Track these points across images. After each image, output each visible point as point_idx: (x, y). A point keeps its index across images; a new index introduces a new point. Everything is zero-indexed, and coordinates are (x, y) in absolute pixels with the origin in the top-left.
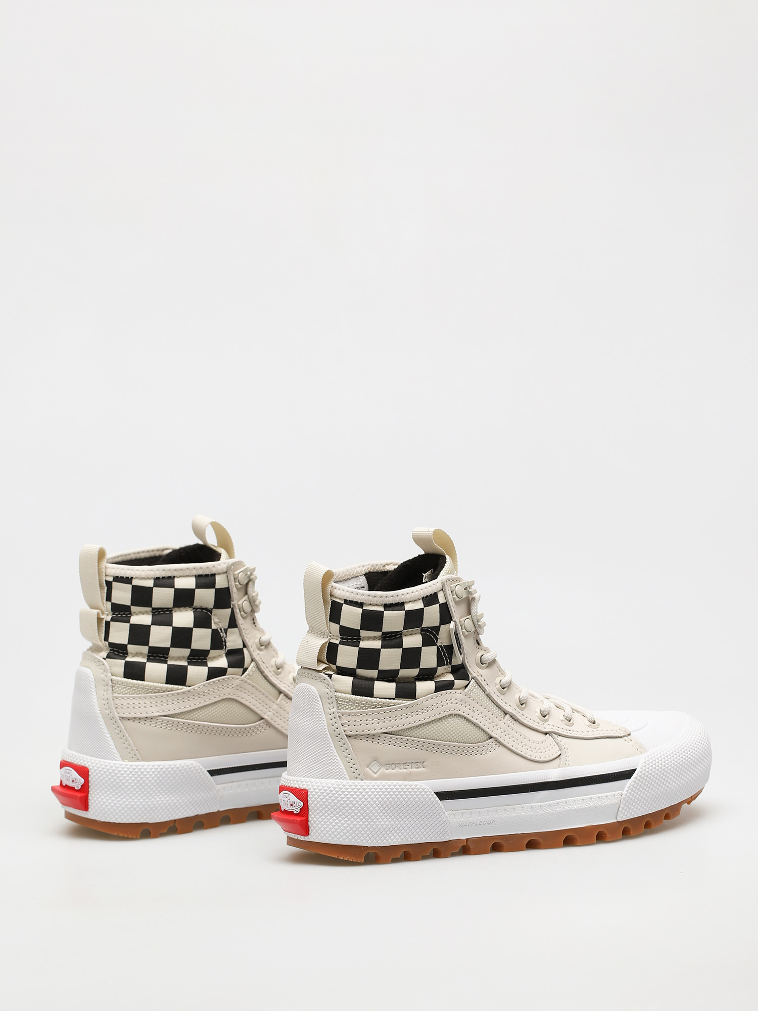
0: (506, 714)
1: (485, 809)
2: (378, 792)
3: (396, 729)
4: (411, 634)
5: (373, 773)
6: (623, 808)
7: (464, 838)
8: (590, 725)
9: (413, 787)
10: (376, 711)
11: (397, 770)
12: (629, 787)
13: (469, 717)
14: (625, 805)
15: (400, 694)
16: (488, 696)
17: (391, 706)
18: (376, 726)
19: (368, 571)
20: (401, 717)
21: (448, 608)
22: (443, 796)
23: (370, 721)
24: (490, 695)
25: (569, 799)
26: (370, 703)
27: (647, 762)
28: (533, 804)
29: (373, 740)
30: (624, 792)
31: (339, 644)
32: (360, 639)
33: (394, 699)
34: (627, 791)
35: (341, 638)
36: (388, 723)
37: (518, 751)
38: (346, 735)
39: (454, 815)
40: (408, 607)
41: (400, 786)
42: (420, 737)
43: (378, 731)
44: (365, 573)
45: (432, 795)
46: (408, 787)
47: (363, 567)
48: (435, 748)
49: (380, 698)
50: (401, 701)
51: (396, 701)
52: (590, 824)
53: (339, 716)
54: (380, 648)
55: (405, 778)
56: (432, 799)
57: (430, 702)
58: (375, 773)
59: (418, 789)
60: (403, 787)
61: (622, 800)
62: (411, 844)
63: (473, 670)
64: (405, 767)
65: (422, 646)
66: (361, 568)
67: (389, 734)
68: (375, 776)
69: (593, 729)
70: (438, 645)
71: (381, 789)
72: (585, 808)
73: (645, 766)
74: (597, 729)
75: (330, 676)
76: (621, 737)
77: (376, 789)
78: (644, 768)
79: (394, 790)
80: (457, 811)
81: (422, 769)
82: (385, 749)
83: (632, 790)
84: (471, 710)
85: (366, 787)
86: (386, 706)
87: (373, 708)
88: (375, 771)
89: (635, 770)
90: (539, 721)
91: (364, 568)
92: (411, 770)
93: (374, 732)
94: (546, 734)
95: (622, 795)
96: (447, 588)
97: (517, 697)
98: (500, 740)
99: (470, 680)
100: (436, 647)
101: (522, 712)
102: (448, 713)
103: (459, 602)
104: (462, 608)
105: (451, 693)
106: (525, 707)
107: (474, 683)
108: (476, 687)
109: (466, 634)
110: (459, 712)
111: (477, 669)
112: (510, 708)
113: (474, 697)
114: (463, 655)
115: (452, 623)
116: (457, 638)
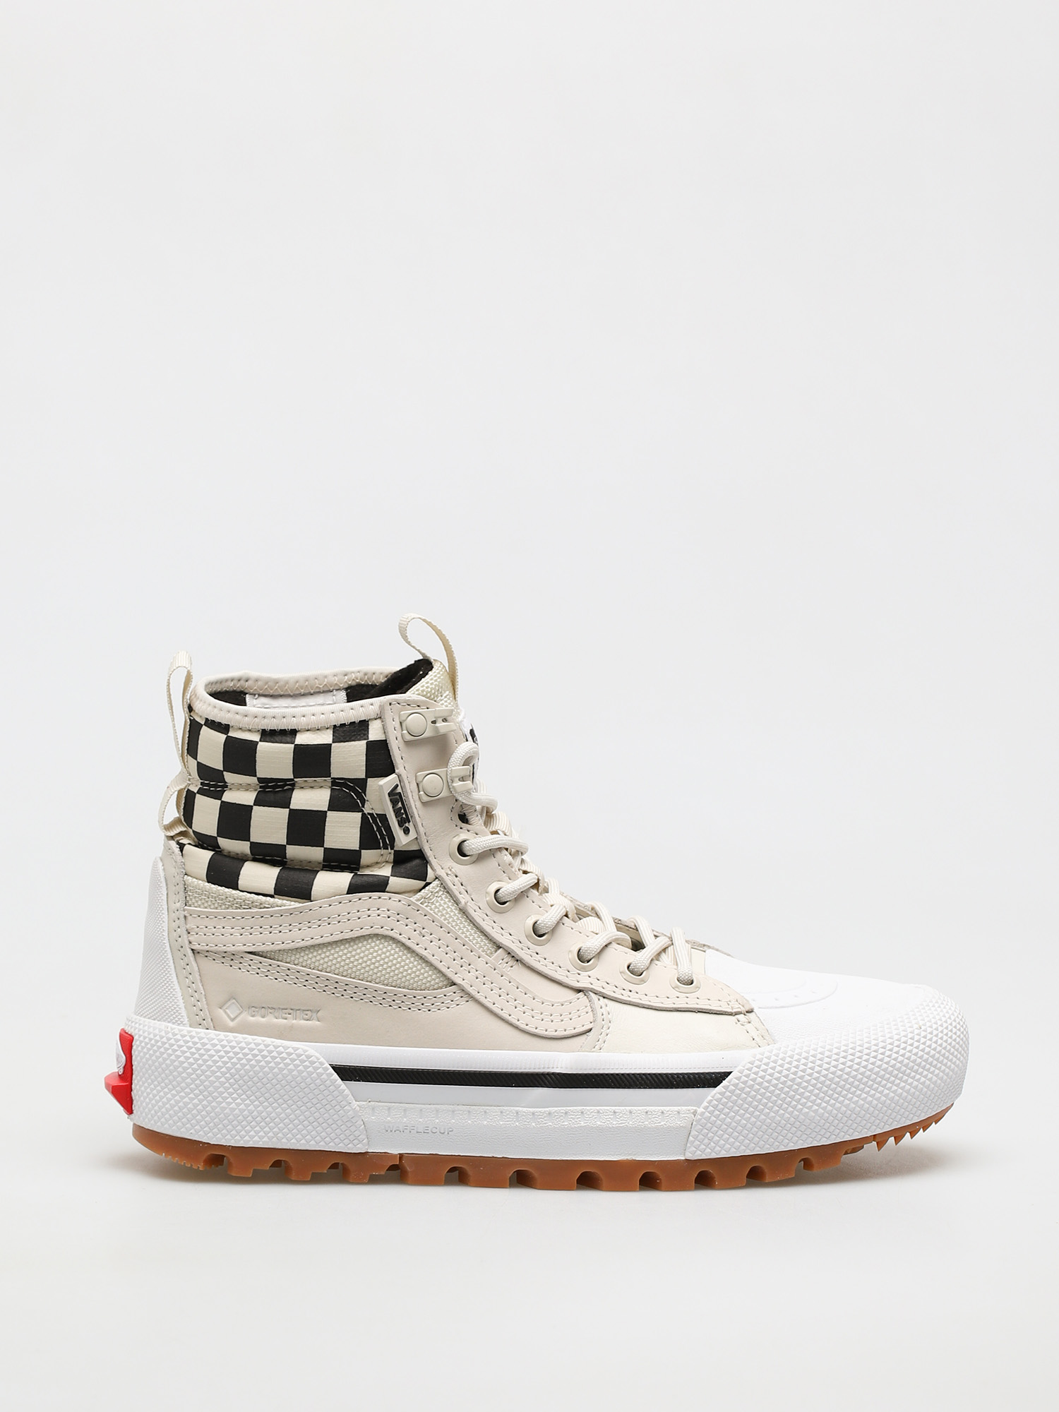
0: (499, 947)
1: (432, 1106)
2: (227, 1052)
3: (268, 948)
4: (312, 787)
5: (229, 1020)
6: (696, 1138)
7: (395, 1151)
8: (677, 987)
9: (290, 1050)
10: (238, 914)
11: (271, 1019)
12: (710, 1102)
13: (408, 943)
14: (699, 1132)
15: (281, 890)
16: (463, 912)
17: (265, 907)
18: (238, 941)
19: (354, 683)
20: (280, 929)
21: (389, 750)
22: (347, 1073)
23: (228, 930)
24: (466, 911)
25: (588, 1108)
26: (231, 899)
27: (757, 1063)
28: (521, 1109)
29: (232, 963)
30: (700, 1110)
31: (198, 792)
32: (227, 787)
33: (272, 896)
34: (706, 1108)
35: (202, 784)
36: (256, 937)
37: (504, 1014)
38: (192, 950)
39: (373, 1109)
40: (301, 739)
41: (267, 1046)
42: (312, 966)
43: (238, 949)
44: (346, 686)
45: (326, 1069)
46: (281, 1049)
47: (346, 675)
48: (338, 988)
49: (248, 892)
50: (285, 901)
51: (276, 900)
52: (629, 1158)
53: (185, 917)
54: (252, 804)
55: (282, 1034)
56: (324, 1076)
57: (337, 908)
58: (233, 1020)
59: (299, 1055)
60: (271, 1048)
61: (694, 1123)
62: (290, 1149)
63: (441, 864)
64: (284, 1015)
65: (328, 810)
66: (341, 677)
67: (258, 955)
68: (231, 1024)
69: (679, 994)
70: (366, 812)
71: (233, 1047)
72: (617, 1128)
73: (750, 1069)
74: (687, 995)
75: (182, 847)
76: (731, 1014)
77: (224, 1046)
78: (746, 1072)
79: (256, 1052)
80: (380, 1104)
81: (314, 1023)
82: (250, 978)
83: (715, 1107)
84: (418, 932)
85: (207, 1042)
86: (256, 907)
87: (237, 908)
88: (232, 1016)
89: (730, 1073)
90: (571, 968)
91: (346, 677)
92: (294, 1021)
93: (232, 949)
94: (579, 991)
95: (695, 1113)
96: (388, 715)
97: (530, 922)
98: (470, 990)
99: (427, 881)
100: (360, 814)
101: (538, 949)
102: (368, 932)
103: (414, 742)
104: (424, 754)
105: (380, 898)
106: (548, 941)
107: (439, 885)
108: (438, 894)
109: (424, 798)
110: (391, 934)
111: (451, 864)
112: (510, 938)
113: (428, 910)
114: (412, 835)
115: (393, 776)
116: (400, 805)
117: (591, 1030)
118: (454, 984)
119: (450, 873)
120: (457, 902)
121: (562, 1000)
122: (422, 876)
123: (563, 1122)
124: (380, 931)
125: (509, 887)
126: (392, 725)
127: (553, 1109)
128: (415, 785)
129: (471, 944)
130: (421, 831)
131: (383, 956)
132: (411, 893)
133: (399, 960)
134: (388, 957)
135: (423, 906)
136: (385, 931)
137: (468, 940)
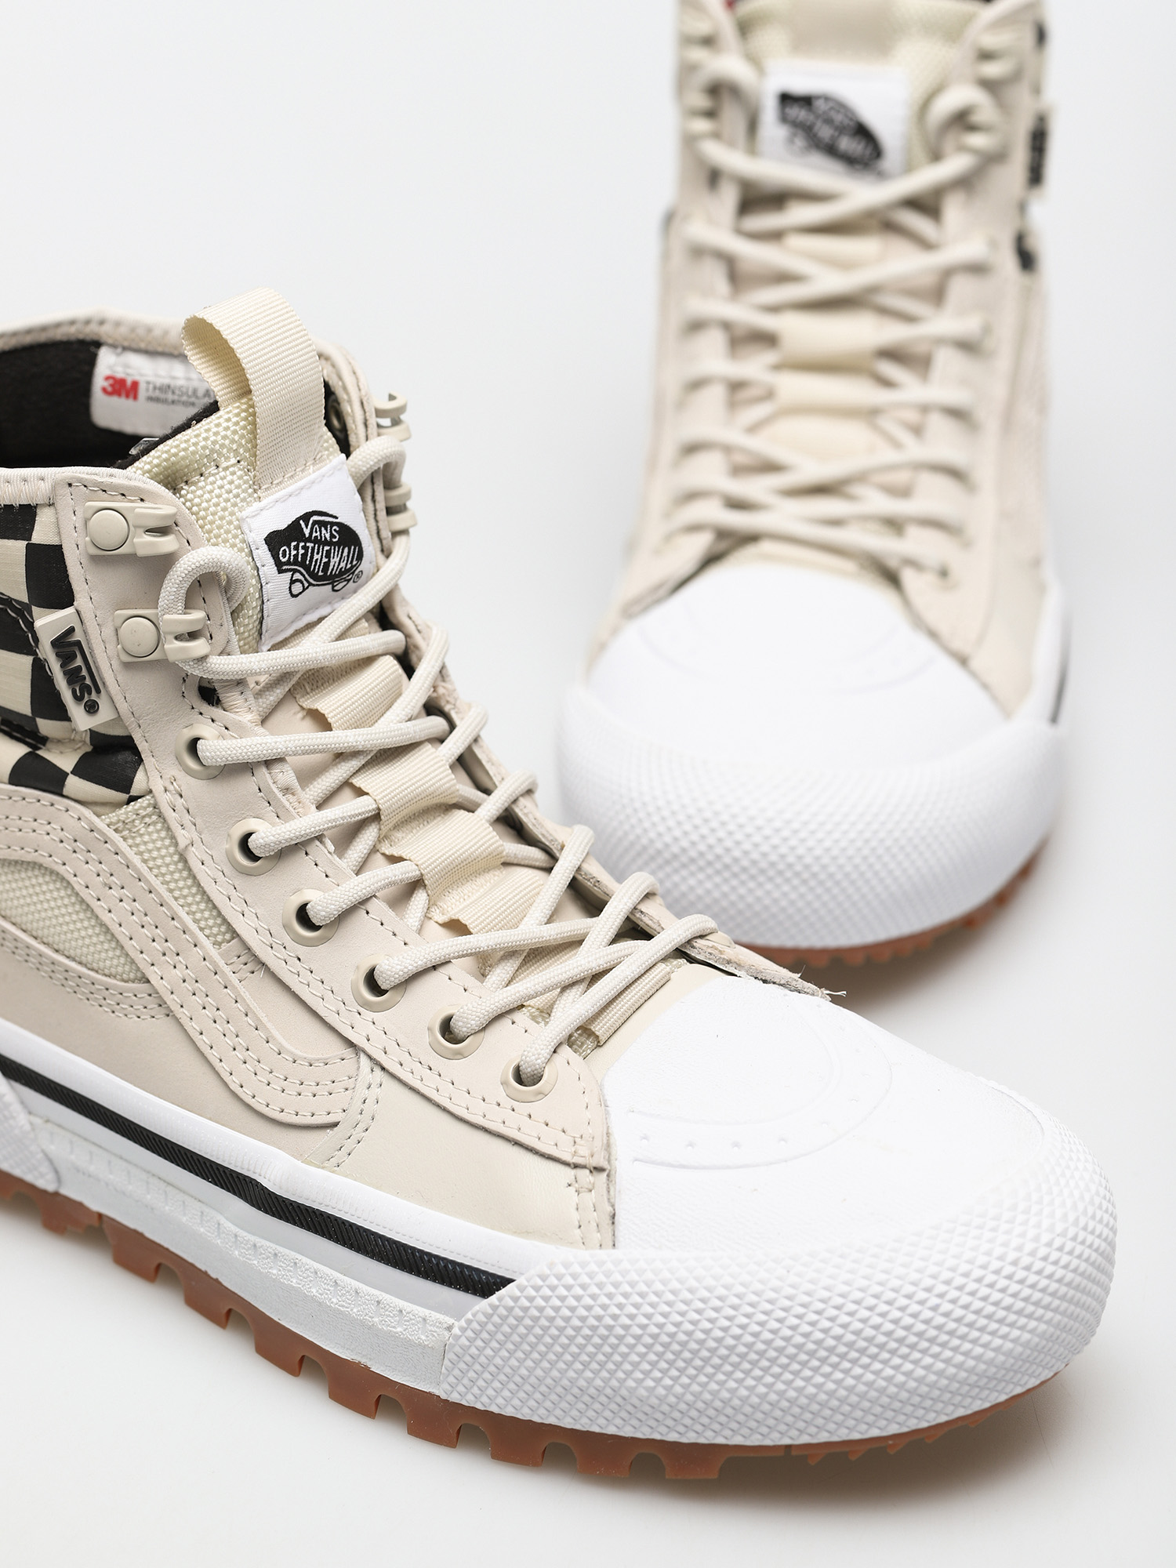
7: (93, 1207)
8: (507, 1084)
13: (85, 894)
21: (65, 565)
22: (5, 1067)
24: (187, 858)
39: (52, 1135)
52: (362, 1363)
61: (447, 1347)
63: (160, 769)
69: (502, 1100)
70: (36, 657)
73: (537, 1289)
74: (516, 1107)
76: (567, 1164)
89: (510, 1281)
90: (349, 999)
94: (350, 1043)
95: (449, 1328)
96: (65, 500)
97: (295, 902)
98: (170, 1000)
99: (134, 792)
100: (29, 659)
101: (302, 951)
102: (29, 858)
103: (105, 558)
104: (120, 580)
105: (52, 805)
106: (324, 940)
107: (149, 805)
108: (147, 820)
109: (126, 659)
110: (61, 869)
111: (175, 771)
112: (254, 923)
113: (123, 846)
114: (104, 715)
115: (70, 610)
116: (79, 662)
117: (336, 1125)
118: (148, 981)
119: (171, 788)
120: (174, 841)
121: (310, 1056)
122: (122, 783)
123: (271, 1268)
124: (47, 862)
125: (267, 833)
126: (70, 521)
127: (261, 1242)
128: (108, 631)
129: (188, 920)
130: (123, 707)
131: (52, 904)
132: (98, 809)
133: (74, 917)
134: (59, 907)
135: (116, 837)
136: (53, 863)
137: (182, 913)
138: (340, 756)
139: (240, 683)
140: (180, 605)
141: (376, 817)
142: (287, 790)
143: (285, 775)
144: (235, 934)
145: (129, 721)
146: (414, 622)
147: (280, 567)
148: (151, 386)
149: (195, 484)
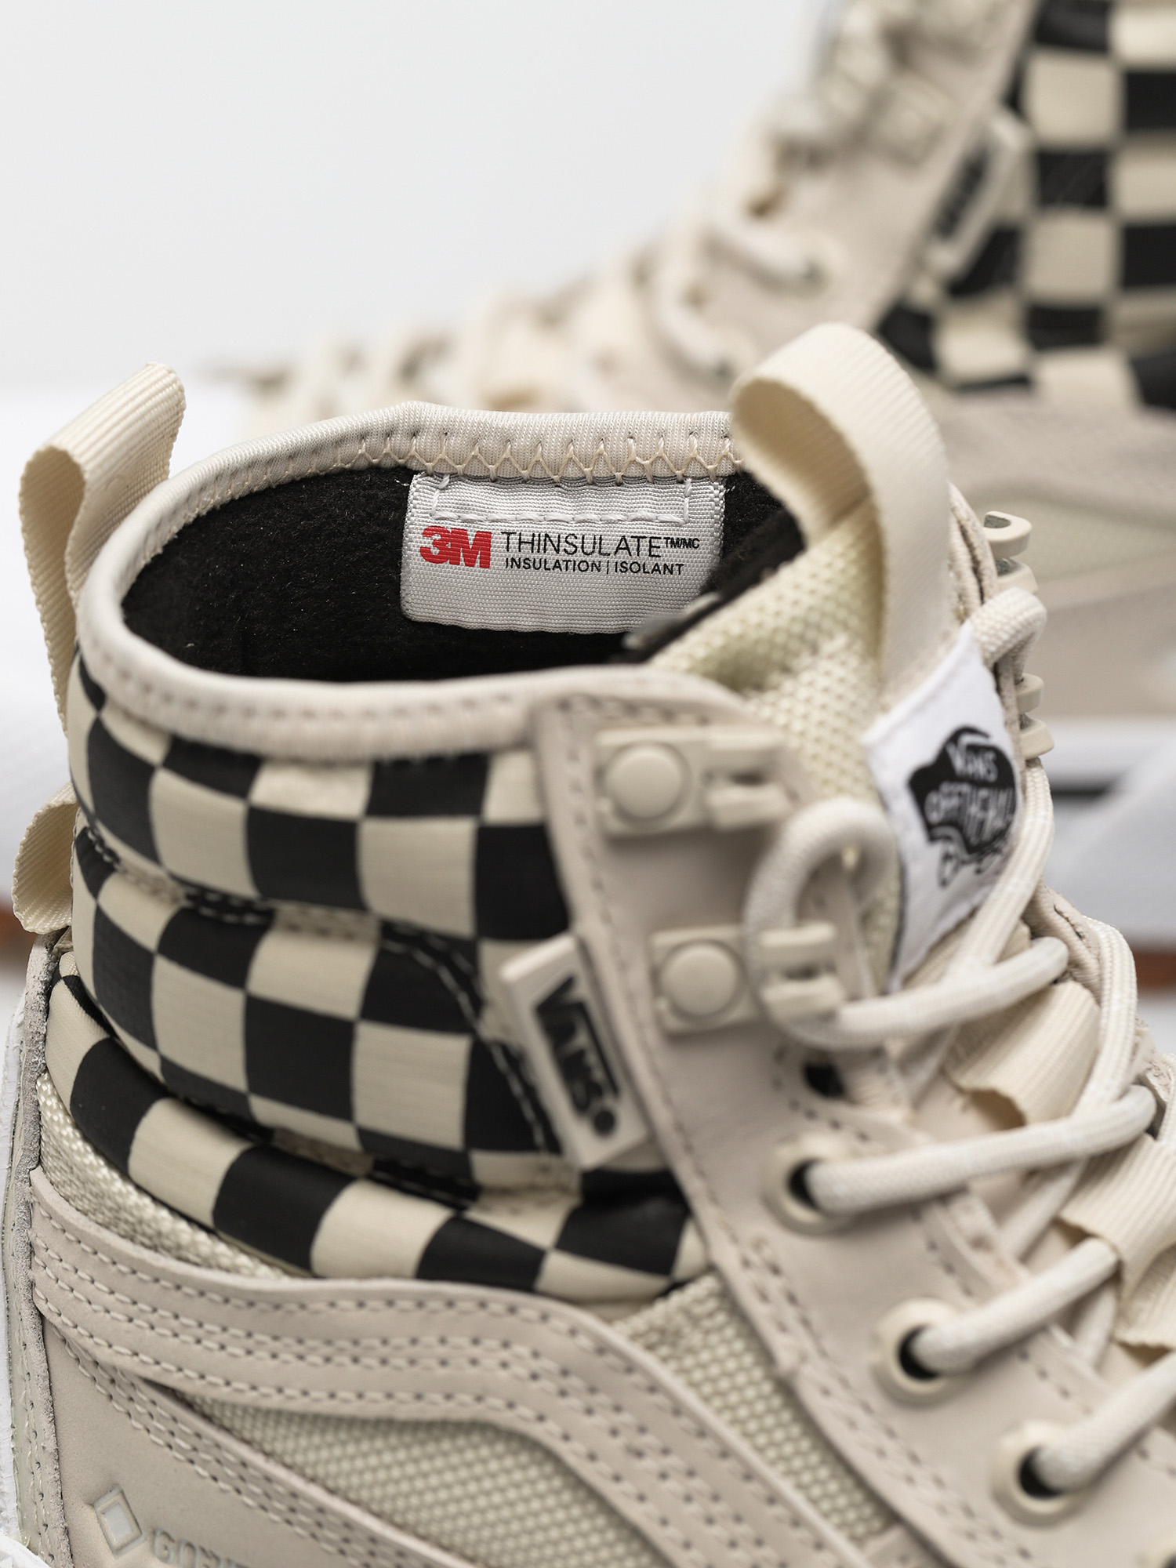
5: (104, 1546)
10: (124, 1257)
16: (786, 1391)
17: (188, 1260)
21: (553, 861)
23: (101, 1293)
24: (797, 1388)
29: (112, 1390)
33: (210, 1232)
38: (36, 1307)
43: (121, 1361)
49: (151, 1198)
50: (241, 1258)
51: (222, 1245)
63: (730, 1223)
65: (361, 1018)
67: (171, 1397)
68: (112, 1561)
70: (482, 1037)
86: (168, 1250)
96: (556, 737)
97: (1012, 1447)
99: (679, 1272)
102: (462, 1414)
103: (638, 837)
105: (513, 1311)
107: (711, 1295)
108: (707, 1324)
109: (674, 1023)
110: (537, 1431)
111: (763, 1227)
112: (931, 1493)
113: (665, 1374)
115: (565, 941)
119: (754, 1258)
120: (766, 1356)
124: (506, 1418)
126: (564, 774)
128: (638, 976)
129: (798, 1499)
130: (662, 1116)
131: (512, 1494)
132: (608, 1311)
133: (560, 1515)
134: (526, 1500)
135: (648, 1360)
136: (520, 1419)
137: (786, 1487)
138: (1036, 1175)
139: (874, 1054)
140: (788, 916)
141: (1114, 1278)
142: (980, 1243)
143: (972, 1217)
144: (892, 1517)
145: (672, 1142)
146: (1067, 919)
147: (932, 831)
148: (514, 539)
149: (776, 688)
